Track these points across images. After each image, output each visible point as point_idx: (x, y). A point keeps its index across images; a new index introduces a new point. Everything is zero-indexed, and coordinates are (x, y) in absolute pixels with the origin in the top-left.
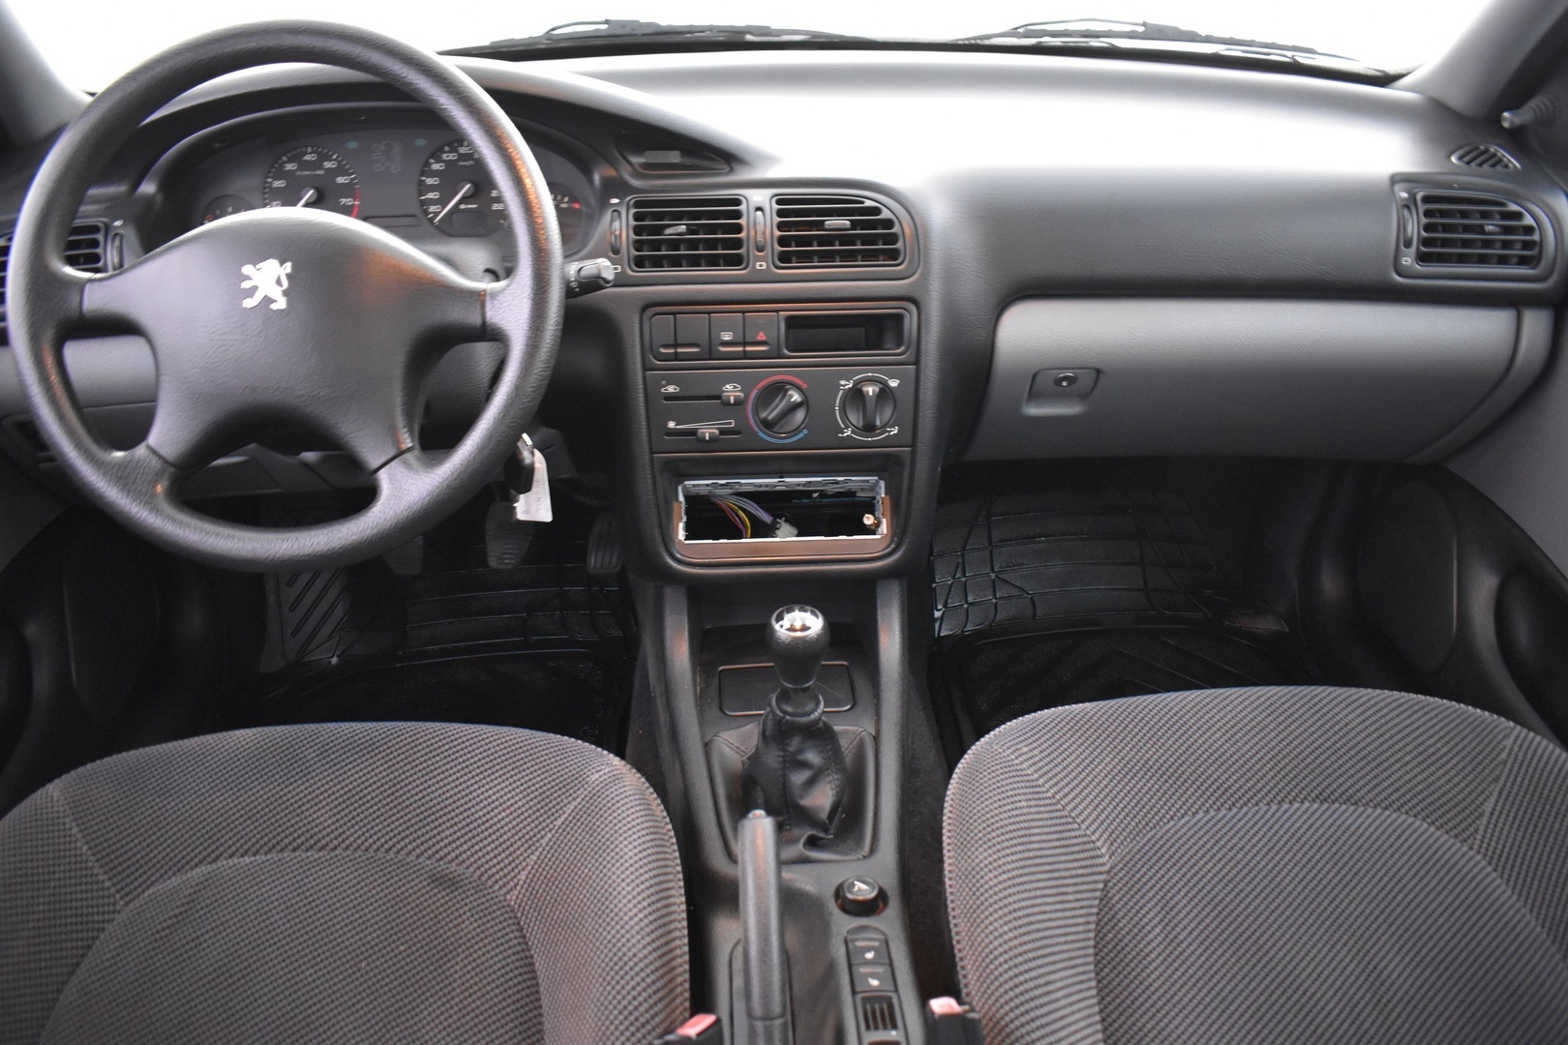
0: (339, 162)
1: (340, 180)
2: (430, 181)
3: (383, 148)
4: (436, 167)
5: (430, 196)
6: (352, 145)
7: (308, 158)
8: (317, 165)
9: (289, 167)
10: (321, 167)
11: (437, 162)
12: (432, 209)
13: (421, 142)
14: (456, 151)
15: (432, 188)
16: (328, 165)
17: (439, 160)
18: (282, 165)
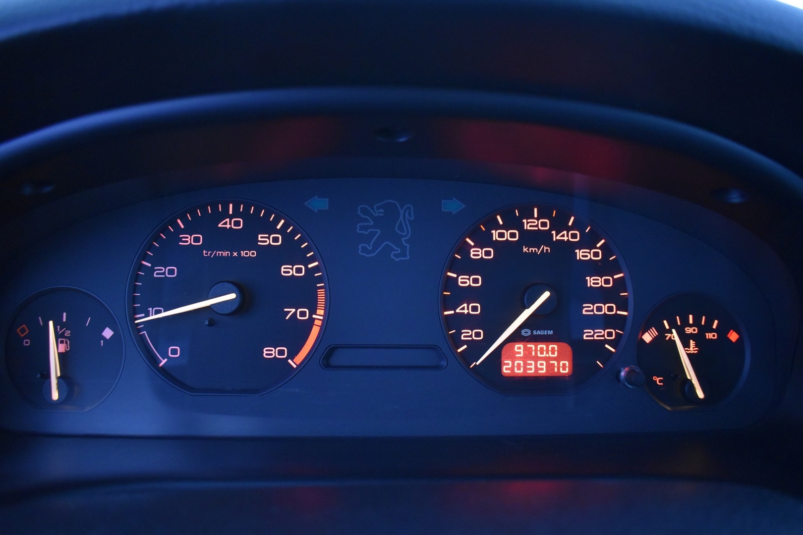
0: (287, 238)
1: (288, 270)
2: (465, 281)
3: (379, 213)
4: (477, 253)
5: (465, 309)
6: (318, 204)
7: (226, 224)
8: (246, 238)
9: (188, 240)
10: (253, 244)
11: (479, 245)
12: (467, 334)
13: (453, 206)
14: (520, 227)
15: (468, 295)
16: (264, 240)
17: (484, 240)
18: (175, 237)
